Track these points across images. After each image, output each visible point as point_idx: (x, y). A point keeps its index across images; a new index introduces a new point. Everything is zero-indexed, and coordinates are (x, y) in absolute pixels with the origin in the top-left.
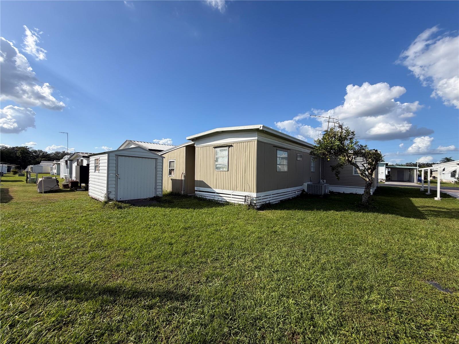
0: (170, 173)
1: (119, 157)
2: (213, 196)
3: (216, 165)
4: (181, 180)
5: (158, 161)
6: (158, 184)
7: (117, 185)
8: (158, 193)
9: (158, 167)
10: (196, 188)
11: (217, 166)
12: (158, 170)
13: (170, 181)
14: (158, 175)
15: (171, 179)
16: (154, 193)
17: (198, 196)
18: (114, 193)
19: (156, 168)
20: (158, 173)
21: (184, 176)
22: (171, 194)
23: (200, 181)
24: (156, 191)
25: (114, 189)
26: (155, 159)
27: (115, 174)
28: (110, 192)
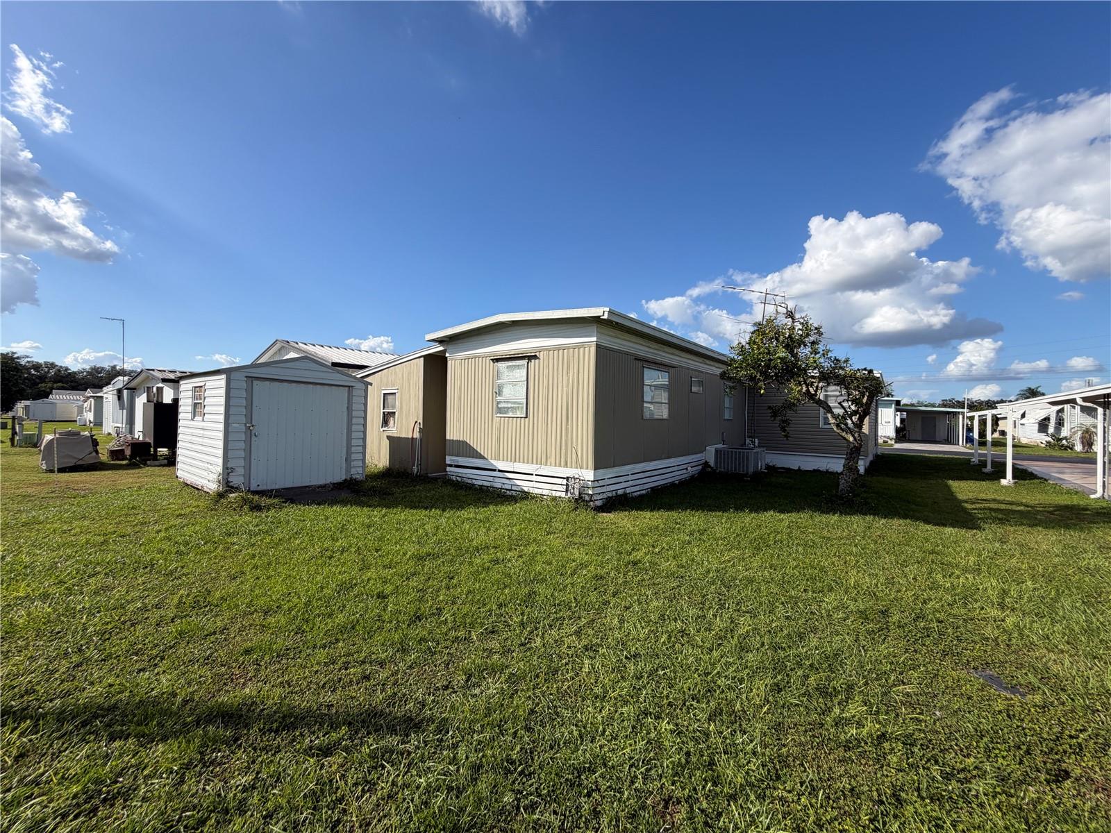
0: (385, 422)
1: (255, 383)
2: (491, 479)
3: (498, 403)
4: (412, 438)
5: (355, 392)
6: (353, 449)
7: (248, 451)
8: (353, 471)
9: (354, 407)
10: (448, 460)
11: (499, 406)
12: (354, 414)
13: (386, 443)
14: (354, 428)
15: (388, 437)
16: (344, 472)
17: (454, 478)
18: (241, 471)
19: (349, 409)
20: (354, 421)
21: (420, 428)
22: (387, 474)
23: (459, 441)
24: (349, 468)
25: (242, 462)
26: (347, 388)
27: (245, 424)
28: (233, 469)
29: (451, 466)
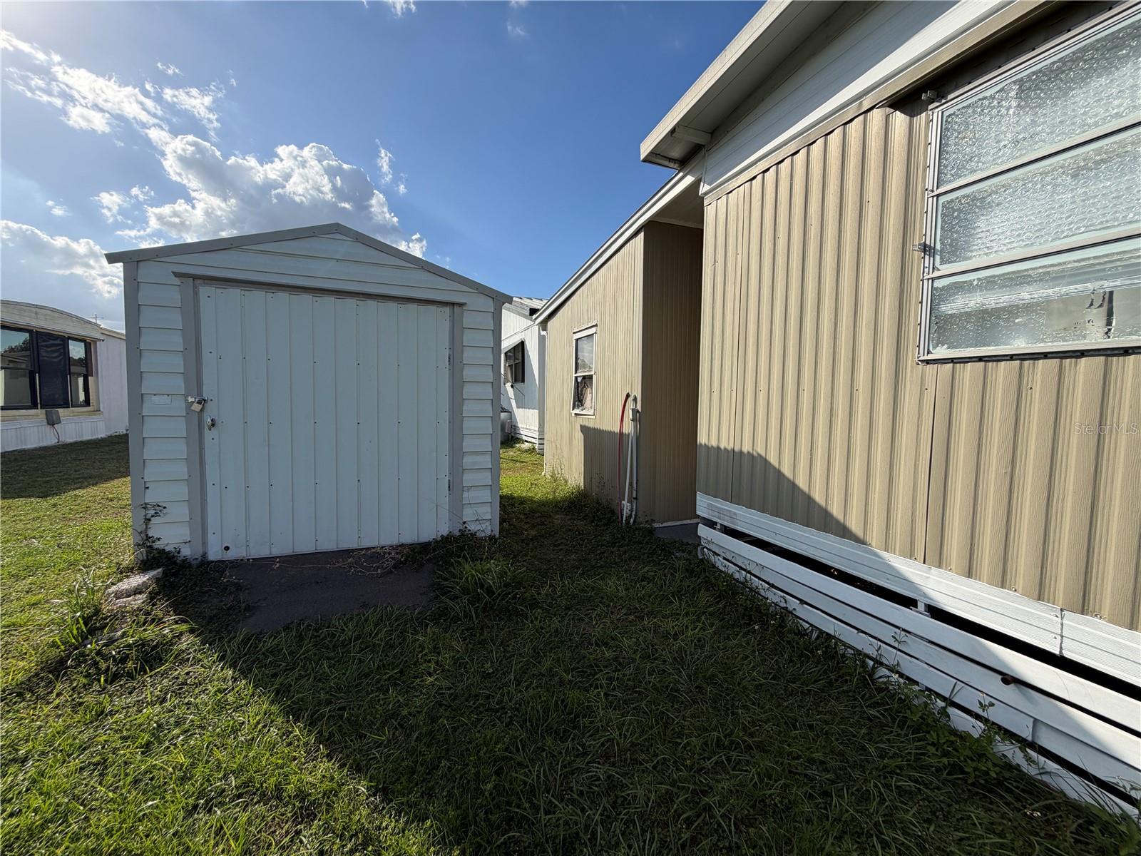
0: (579, 400)
1: (205, 291)
2: (886, 633)
4: (621, 433)
5: (468, 320)
6: (467, 460)
7: (198, 460)
8: (468, 514)
9: (468, 356)
10: (705, 505)
12: (468, 373)
14: (468, 408)
15: (584, 429)
16: (444, 514)
18: (179, 512)
19: (455, 361)
20: (468, 391)
21: (635, 411)
23: (737, 457)
24: (457, 505)
25: (182, 491)
26: (447, 310)
27: (186, 396)
28: (159, 509)
29: (711, 524)
